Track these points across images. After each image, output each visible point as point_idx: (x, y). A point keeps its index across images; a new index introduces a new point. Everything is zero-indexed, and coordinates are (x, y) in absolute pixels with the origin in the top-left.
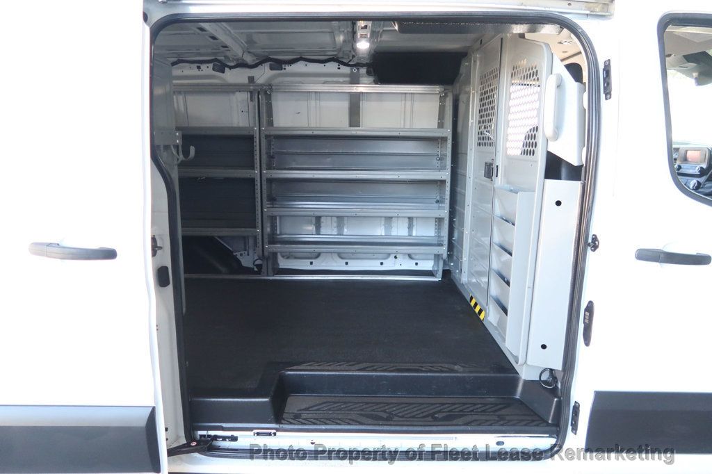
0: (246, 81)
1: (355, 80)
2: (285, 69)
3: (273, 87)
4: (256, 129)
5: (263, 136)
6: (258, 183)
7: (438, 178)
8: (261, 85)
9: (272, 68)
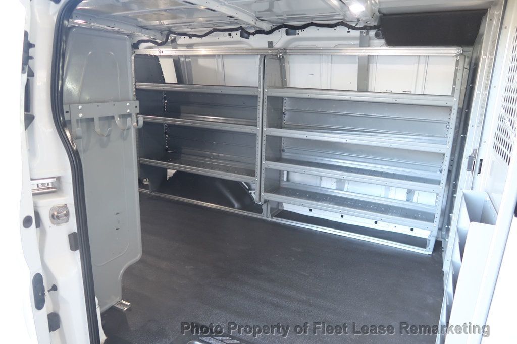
0: (266, 46)
1: (364, 43)
2: (299, 34)
3: (287, 51)
4: (261, 90)
5: (265, 96)
6: (259, 138)
7: (437, 151)
8: (278, 49)
9: (287, 34)
